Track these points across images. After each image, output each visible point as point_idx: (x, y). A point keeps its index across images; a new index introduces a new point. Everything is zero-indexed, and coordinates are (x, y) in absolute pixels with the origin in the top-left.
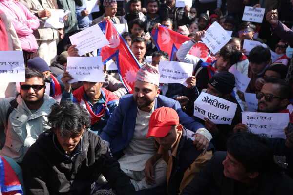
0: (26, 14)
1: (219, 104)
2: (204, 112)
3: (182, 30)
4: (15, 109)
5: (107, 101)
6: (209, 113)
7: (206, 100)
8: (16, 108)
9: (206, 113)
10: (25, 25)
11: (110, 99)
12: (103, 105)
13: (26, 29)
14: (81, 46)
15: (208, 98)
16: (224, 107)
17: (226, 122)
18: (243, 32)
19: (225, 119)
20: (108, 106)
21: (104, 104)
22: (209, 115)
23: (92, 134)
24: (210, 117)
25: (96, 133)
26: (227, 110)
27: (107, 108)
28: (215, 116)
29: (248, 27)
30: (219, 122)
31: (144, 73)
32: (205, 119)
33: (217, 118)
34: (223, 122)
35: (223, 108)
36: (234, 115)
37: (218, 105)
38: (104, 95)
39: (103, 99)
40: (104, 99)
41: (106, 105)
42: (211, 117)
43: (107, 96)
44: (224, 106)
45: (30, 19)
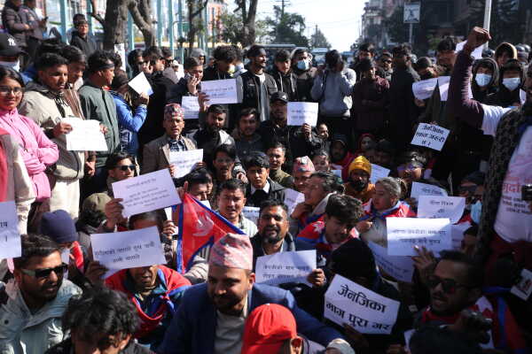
0: (37, 138)
1: (368, 301)
2: (342, 313)
3: (302, 164)
4: (3, 305)
5: (169, 288)
6: (351, 315)
7: (345, 291)
8: (5, 303)
9: (346, 316)
10: (34, 156)
11: (174, 285)
12: (162, 297)
13: (35, 164)
14: (131, 201)
15: (348, 289)
16: (378, 307)
17: (382, 331)
18: (405, 168)
19: (379, 326)
20: (172, 297)
21: (164, 294)
22: (352, 319)
23: (140, 350)
24: (354, 322)
25: (148, 346)
26: (383, 311)
27: (170, 303)
28: (361, 320)
29: (413, 159)
30: (369, 330)
31: (224, 250)
32: (345, 324)
33: (366, 324)
34: (377, 331)
35: (375, 308)
36: (395, 320)
37: (366, 303)
38: (162, 278)
39: (161, 287)
40: (164, 286)
41: (167, 297)
42: (356, 323)
43: (169, 279)
44: (376, 304)
45: (44, 147)
